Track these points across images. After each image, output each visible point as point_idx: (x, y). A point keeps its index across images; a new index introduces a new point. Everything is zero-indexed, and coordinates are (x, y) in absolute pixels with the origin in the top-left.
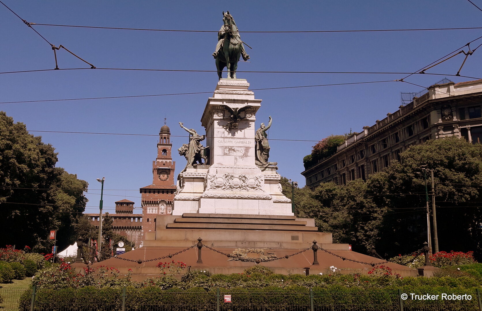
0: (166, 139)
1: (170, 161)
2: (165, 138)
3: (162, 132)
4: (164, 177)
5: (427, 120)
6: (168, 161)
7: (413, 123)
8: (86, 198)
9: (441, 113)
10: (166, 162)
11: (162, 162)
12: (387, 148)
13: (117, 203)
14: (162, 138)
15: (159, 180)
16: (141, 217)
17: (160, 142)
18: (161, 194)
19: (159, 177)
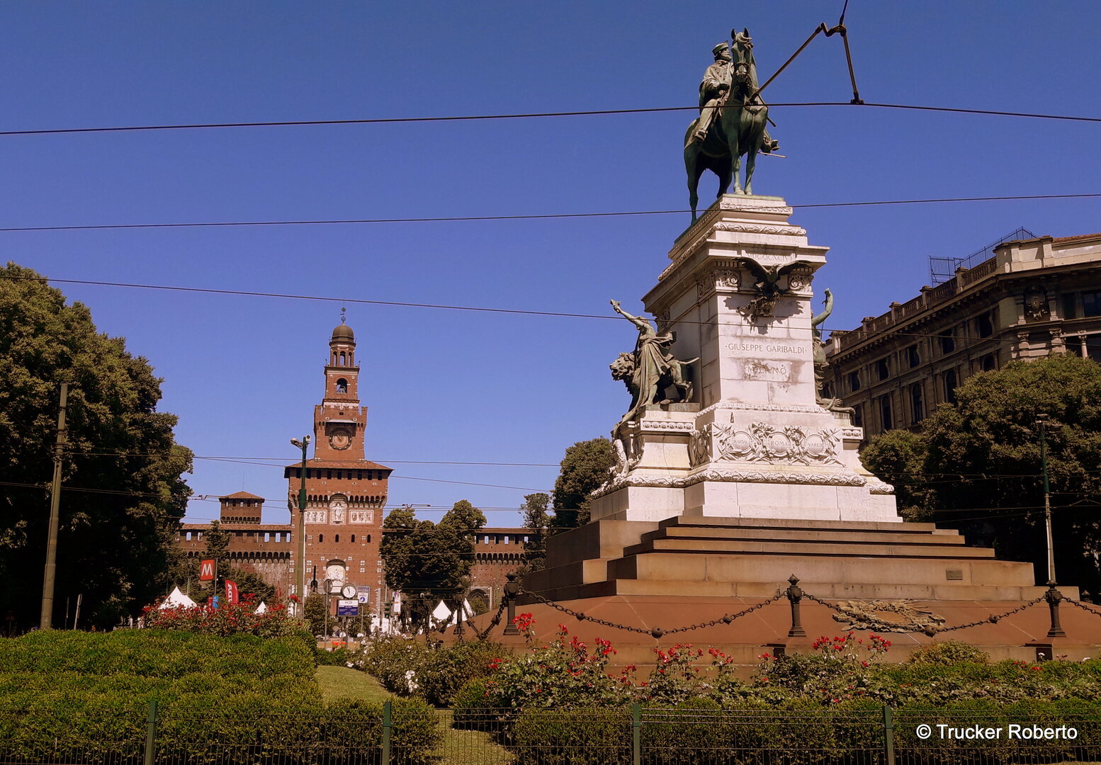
0: (344, 356)
1: (356, 405)
2: (343, 353)
3: (336, 339)
4: (340, 441)
5: (990, 318)
6: (351, 405)
7: (955, 324)
8: (189, 488)
9: (1024, 303)
10: (347, 408)
11: (337, 408)
12: (889, 379)
13: (223, 500)
14: (335, 353)
15: (330, 448)
16: (290, 532)
17: (332, 363)
18: (334, 480)
19: (331, 441)
